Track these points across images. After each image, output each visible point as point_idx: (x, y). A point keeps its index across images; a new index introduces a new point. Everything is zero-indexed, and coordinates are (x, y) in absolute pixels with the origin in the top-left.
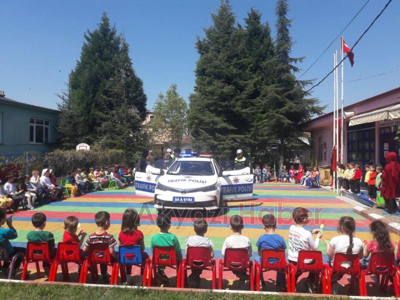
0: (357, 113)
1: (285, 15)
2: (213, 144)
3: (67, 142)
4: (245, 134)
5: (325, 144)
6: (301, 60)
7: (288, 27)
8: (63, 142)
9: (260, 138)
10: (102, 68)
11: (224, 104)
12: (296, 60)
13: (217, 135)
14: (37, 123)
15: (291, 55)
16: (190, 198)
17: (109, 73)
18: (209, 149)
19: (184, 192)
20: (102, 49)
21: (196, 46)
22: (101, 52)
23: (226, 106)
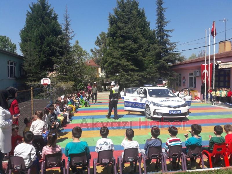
0: (223, 62)
1: (161, 5)
2: (127, 78)
3: (31, 77)
4: (144, 72)
5: (184, 78)
6: (171, 31)
7: (163, 12)
8: (28, 77)
9: (152, 74)
10: (45, 29)
11: (133, 54)
12: (168, 31)
13: (130, 72)
14: (10, 64)
15: (165, 28)
16: (179, 111)
17: (50, 32)
18: (125, 81)
19: (175, 107)
20: (43, 16)
21: (109, 19)
22: (43, 18)
23: (134, 56)
